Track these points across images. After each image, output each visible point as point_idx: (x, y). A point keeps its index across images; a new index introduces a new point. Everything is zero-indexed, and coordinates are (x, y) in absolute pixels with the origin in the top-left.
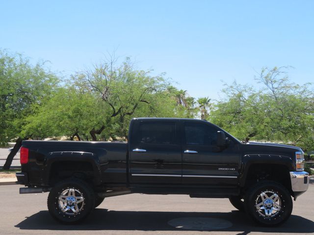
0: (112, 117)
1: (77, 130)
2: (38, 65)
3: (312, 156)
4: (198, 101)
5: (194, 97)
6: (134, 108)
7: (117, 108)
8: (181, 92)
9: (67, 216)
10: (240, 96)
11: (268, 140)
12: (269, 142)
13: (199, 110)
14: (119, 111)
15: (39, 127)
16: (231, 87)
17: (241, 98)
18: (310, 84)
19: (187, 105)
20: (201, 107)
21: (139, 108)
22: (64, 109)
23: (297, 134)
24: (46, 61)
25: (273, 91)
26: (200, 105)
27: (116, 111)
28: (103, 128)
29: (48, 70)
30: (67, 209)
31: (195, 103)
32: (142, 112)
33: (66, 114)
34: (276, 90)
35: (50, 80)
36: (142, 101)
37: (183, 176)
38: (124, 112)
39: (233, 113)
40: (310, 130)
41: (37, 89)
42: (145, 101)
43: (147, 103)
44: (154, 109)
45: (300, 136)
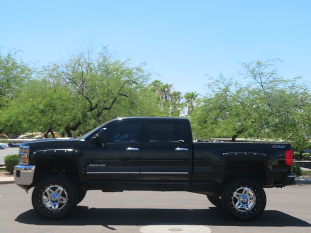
0: (88, 111)
1: (51, 126)
2: (10, 55)
3: (304, 155)
4: (185, 96)
5: (180, 92)
6: (113, 103)
7: (94, 102)
8: (167, 86)
10: (226, 90)
11: (258, 137)
12: (258, 140)
13: (186, 106)
14: (97, 105)
15: (8, 122)
16: (217, 81)
17: (227, 93)
19: (174, 100)
20: (187, 102)
21: (118, 103)
22: (35, 103)
23: (287, 131)
24: (18, 51)
25: (262, 86)
26: (187, 100)
27: (94, 106)
28: (79, 124)
29: (20, 61)
31: (182, 98)
32: (122, 107)
33: (38, 108)
34: (264, 85)
35: (23, 72)
36: (121, 95)
38: (102, 106)
39: (219, 108)
40: (301, 127)
41: (8, 81)
42: (125, 95)
43: (127, 96)
44: (134, 104)
45: (291, 134)
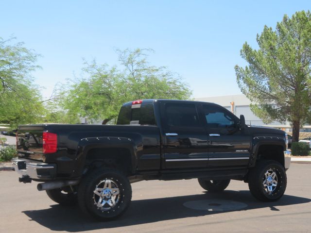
9: (106, 211)
18: (165, 67)
30: (103, 204)
37: (210, 159)
